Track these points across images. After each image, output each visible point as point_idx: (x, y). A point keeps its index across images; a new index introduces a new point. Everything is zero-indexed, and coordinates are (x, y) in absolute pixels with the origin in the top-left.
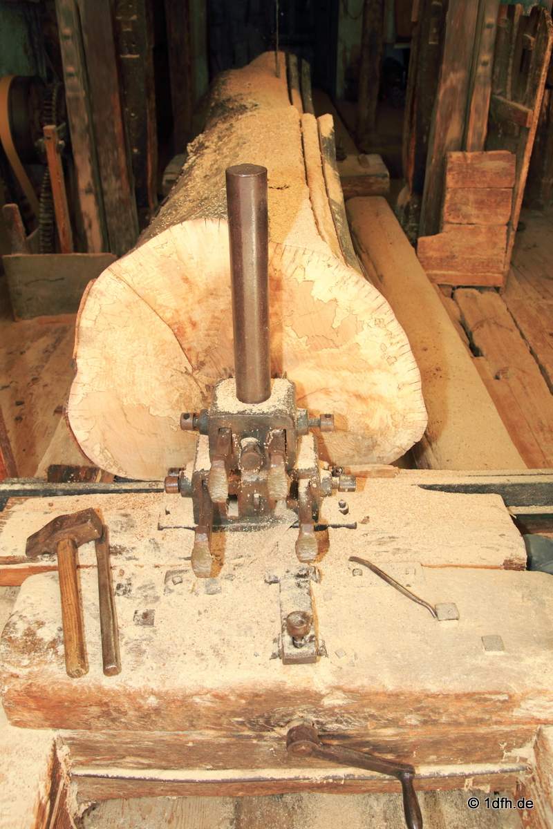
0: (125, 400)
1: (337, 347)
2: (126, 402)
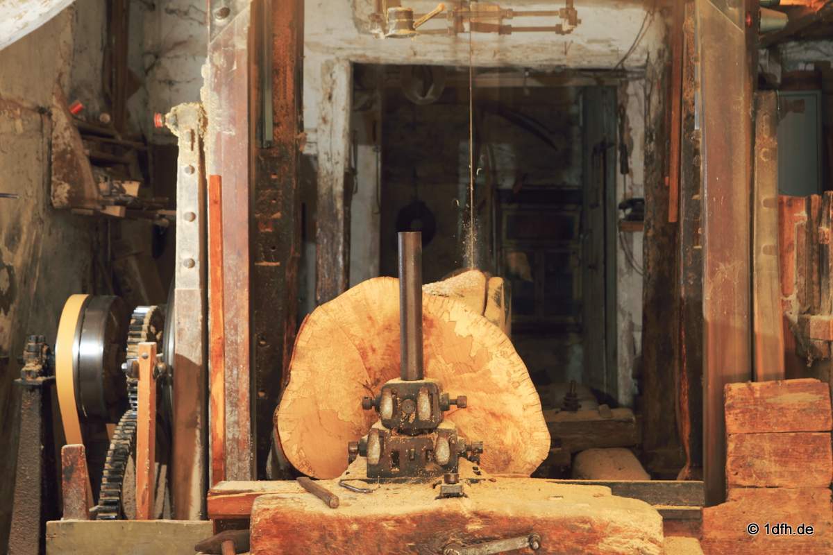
0: (321, 405)
1: (475, 372)
2: (322, 407)
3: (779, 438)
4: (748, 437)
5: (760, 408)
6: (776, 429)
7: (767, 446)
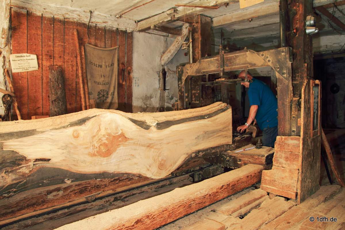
3: (286, 153)
4: (279, 152)
5: (283, 144)
6: (286, 150)
7: (283, 155)
